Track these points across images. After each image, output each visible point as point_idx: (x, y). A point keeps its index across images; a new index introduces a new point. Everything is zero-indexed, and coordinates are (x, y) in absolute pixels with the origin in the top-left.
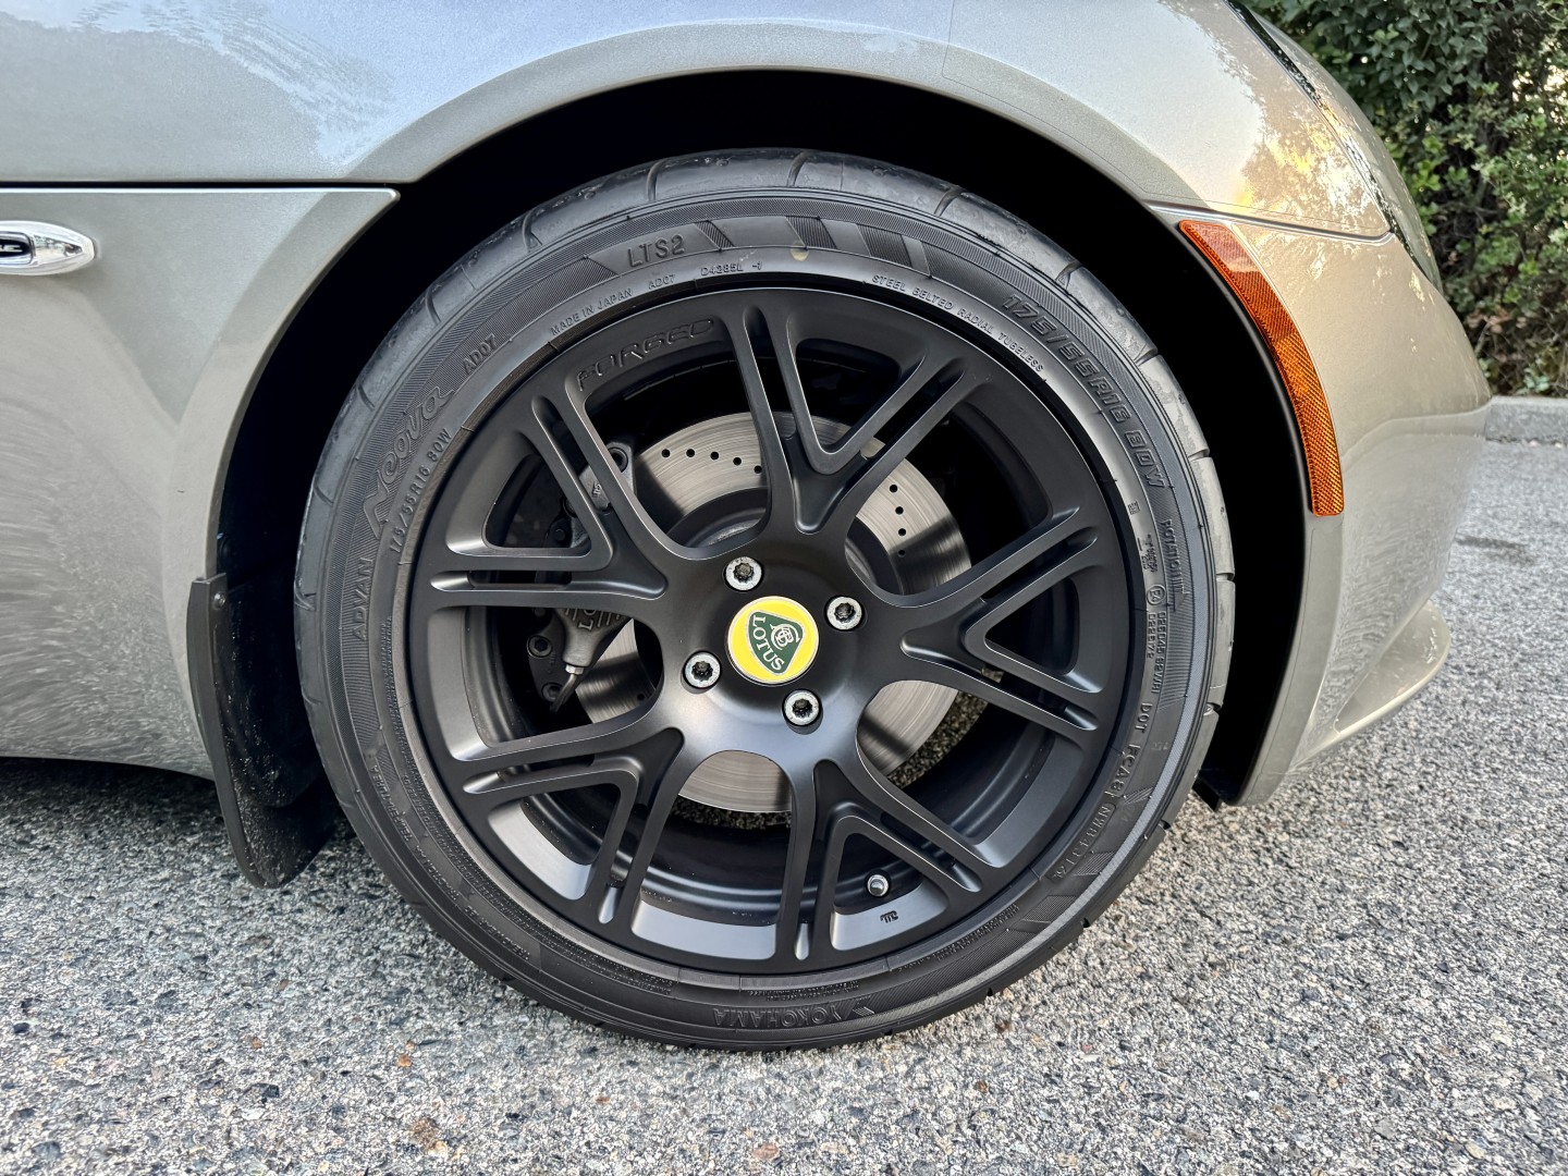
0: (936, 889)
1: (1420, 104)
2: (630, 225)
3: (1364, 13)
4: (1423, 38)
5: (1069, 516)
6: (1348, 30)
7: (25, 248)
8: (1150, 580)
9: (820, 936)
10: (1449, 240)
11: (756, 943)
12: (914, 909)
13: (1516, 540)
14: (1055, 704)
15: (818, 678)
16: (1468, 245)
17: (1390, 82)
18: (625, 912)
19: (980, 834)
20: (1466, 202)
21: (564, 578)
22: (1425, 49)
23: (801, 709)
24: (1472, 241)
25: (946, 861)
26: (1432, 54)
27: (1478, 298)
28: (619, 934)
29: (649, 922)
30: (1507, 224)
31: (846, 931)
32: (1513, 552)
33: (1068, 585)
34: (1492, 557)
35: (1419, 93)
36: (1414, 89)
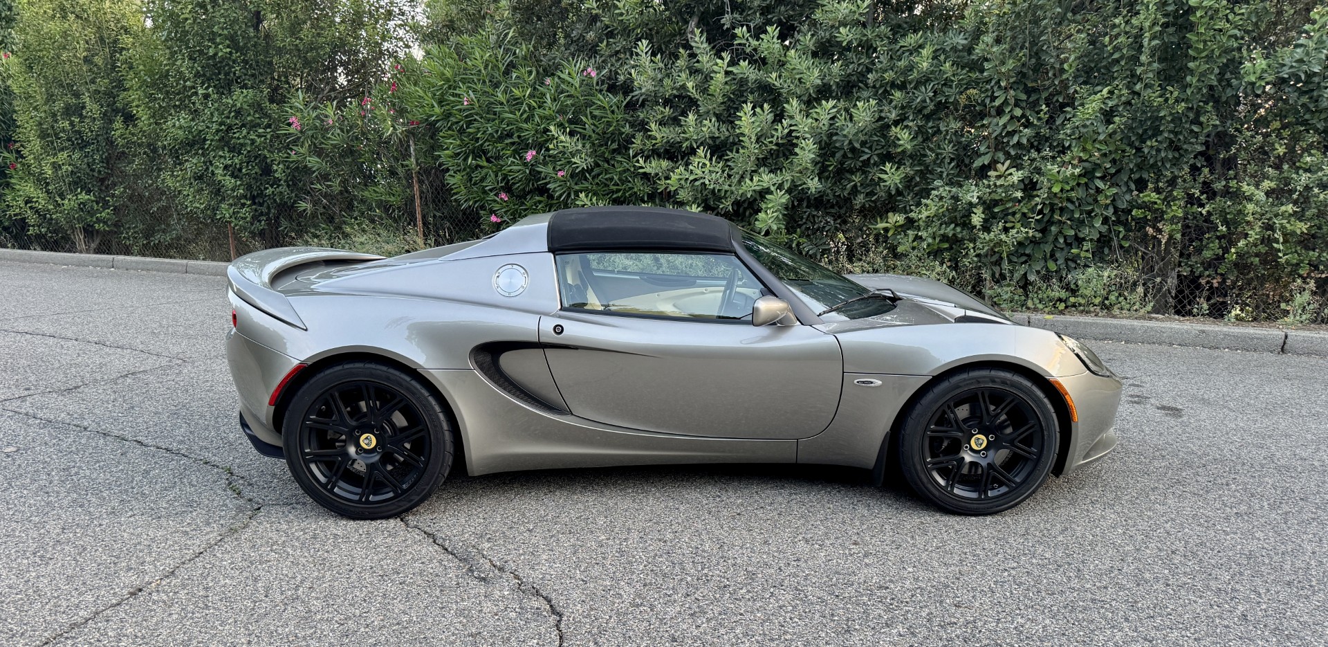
0: (1007, 486)
1: (1172, 172)
2: (965, 380)
3: (1140, 131)
4: (1172, 142)
5: (1032, 422)
6: (1133, 139)
7: (872, 383)
8: (1045, 433)
9: (986, 494)
10: (1190, 239)
11: (974, 495)
12: (1004, 489)
13: (1181, 407)
14: (1029, 453)
15: (986, 449)
16: (1199, 243)
17: (1156, 162)
18: (952, 490)
19: (1015, 477)
20: (1197, 221)
21: (946, 432)
22: (1174, 146)
23: (983, 454)
24: (1201, 240)
25: (1009, 480)
26: (1177, 149)
27: (1206, 269)
28: (952, 492)
29: (956, 491)
30: (1218, 234)
31: (990, 494)
32: (1176, 412)
33: (1031, 434)
34: (1167, 415)
35: (1170, 167)
36: (1168, 166)
